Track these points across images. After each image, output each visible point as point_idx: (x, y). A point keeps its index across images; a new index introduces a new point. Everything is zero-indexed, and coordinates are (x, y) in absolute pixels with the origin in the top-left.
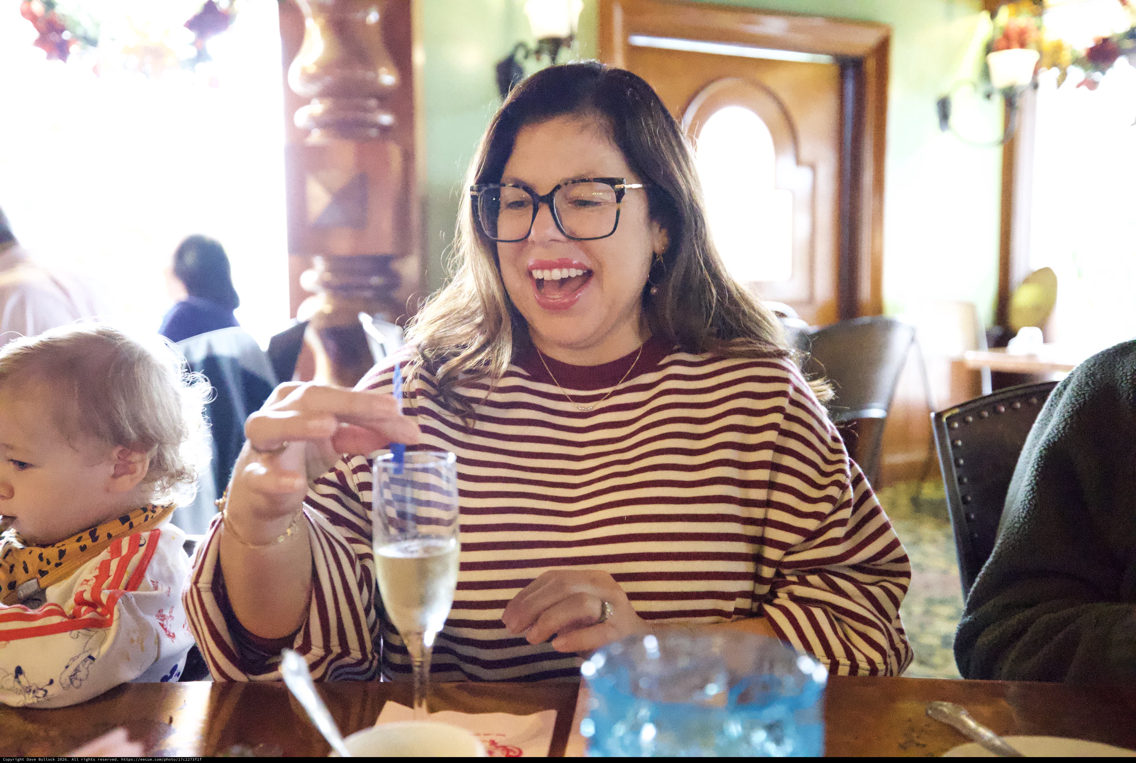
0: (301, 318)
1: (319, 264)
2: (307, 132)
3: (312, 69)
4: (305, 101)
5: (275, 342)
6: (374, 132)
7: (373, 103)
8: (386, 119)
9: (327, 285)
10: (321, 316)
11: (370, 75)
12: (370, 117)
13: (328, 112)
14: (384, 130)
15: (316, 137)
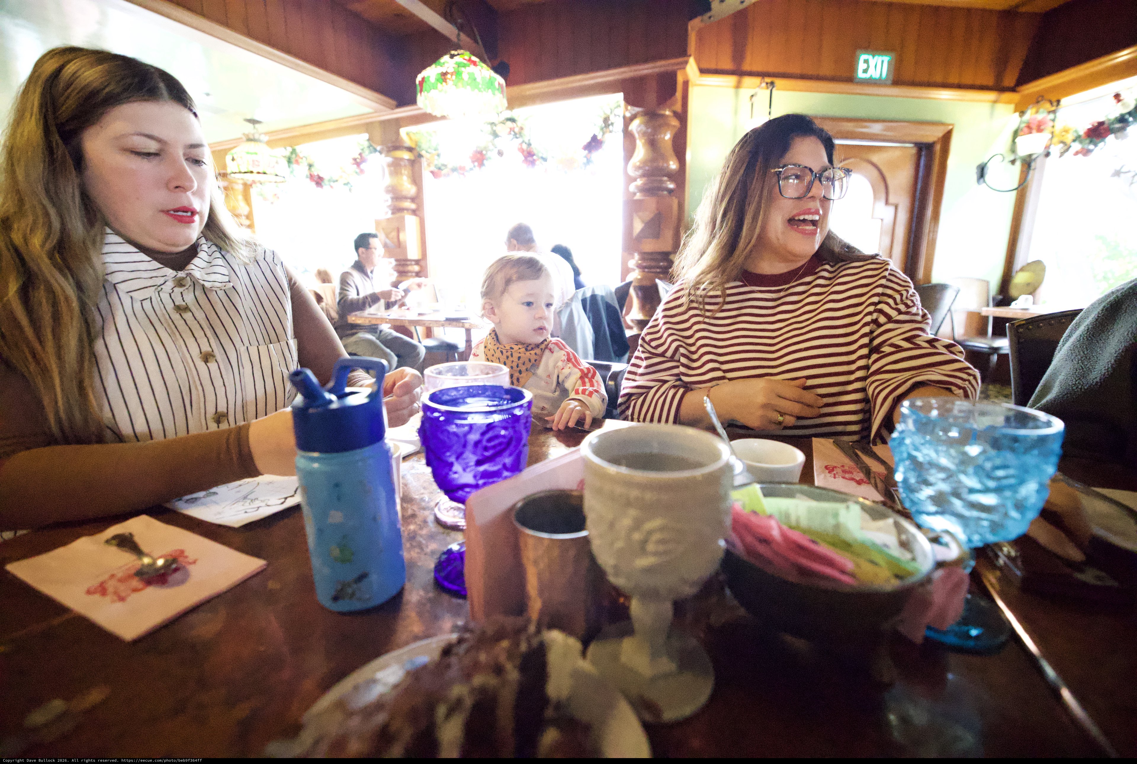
0: (628, 280)
1: (637, 256)
2: (635, 194)
3: (638, 164)
4: (635, 180)
5: (618, 290)
6: (665, 193)
7: (665, 178)
8: (671, 186)
9: (639, 266)
10: (637, 279)
11: (665, 165)
12: (664, 185)
13: (644, 184)
14: (670, 191)
15: (638, 196)
